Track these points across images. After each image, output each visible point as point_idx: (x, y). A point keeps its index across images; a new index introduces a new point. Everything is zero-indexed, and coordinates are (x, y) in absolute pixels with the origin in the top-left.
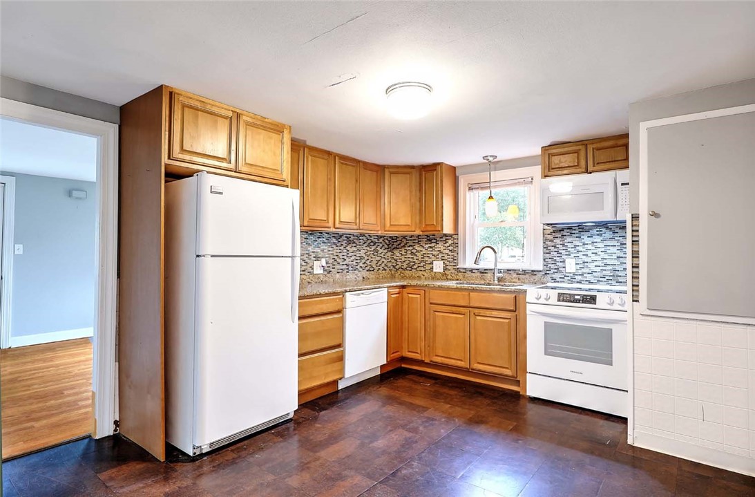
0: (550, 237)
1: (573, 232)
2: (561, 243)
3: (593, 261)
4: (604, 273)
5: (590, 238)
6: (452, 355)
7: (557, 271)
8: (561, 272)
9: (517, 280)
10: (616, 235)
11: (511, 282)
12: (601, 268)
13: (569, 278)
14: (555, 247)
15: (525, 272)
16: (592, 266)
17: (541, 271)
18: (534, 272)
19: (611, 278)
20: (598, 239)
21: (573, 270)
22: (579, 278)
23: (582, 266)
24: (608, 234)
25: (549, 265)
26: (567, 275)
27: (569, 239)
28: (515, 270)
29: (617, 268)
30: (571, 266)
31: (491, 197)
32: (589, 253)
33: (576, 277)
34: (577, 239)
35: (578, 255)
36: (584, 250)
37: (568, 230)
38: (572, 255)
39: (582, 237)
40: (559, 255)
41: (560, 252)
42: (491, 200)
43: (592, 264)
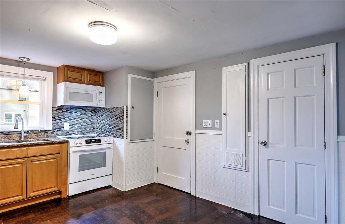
0: (56, 112)
1: (68, 110)
2: (62, 115)
3: (77, 124)
4: (81, 129)
5: (75, 113)
6: (10, 194)
7: (60, 129)
8: (62, 130)
9: (36, 137)
10: (86, 112)
11: (31, 138)
12: (80, 127)
13: (66, 133)
14: (58, 117)
15: (41, 132)
16: (76, 126)
17: (50, 130)
18: (46, 131)
19: (84, 131)
20: (79, 114)
21: (68, 129)
22: (70, 132)
23: (72, 126)
24: (83, 112)
25: (55, 127)
26: (65, 131)
27: (66, 113)
28: (34, 131)
29: (86, 127)
30: (66, 127)
31: (24, 85)
32: (75, 120)
33: (69, 132)
34: (70, 113)
35: (70, 121)
36: (73, 119)
37: (66, 109)
38: (67, 122)
39: (72, 113)
40: (60, 121)
41: (61, 120)
42: (24, 86)
43: (76, 125)
